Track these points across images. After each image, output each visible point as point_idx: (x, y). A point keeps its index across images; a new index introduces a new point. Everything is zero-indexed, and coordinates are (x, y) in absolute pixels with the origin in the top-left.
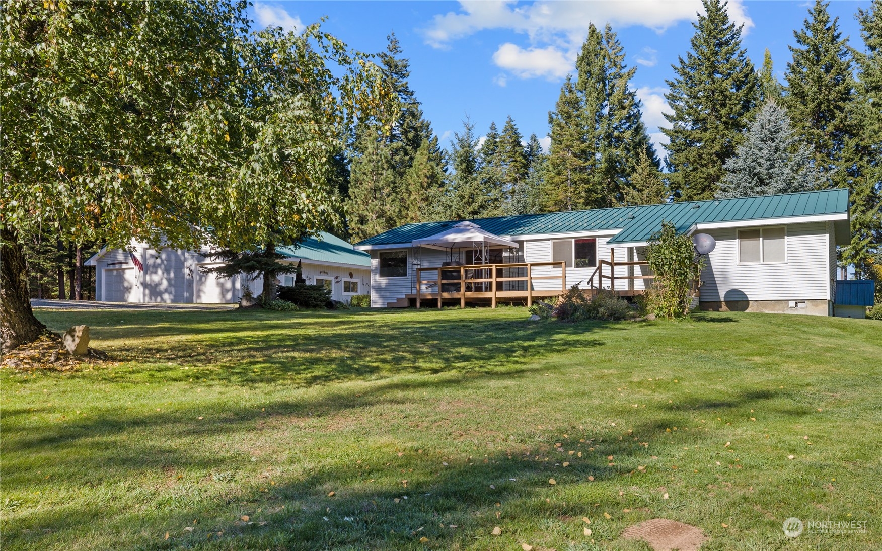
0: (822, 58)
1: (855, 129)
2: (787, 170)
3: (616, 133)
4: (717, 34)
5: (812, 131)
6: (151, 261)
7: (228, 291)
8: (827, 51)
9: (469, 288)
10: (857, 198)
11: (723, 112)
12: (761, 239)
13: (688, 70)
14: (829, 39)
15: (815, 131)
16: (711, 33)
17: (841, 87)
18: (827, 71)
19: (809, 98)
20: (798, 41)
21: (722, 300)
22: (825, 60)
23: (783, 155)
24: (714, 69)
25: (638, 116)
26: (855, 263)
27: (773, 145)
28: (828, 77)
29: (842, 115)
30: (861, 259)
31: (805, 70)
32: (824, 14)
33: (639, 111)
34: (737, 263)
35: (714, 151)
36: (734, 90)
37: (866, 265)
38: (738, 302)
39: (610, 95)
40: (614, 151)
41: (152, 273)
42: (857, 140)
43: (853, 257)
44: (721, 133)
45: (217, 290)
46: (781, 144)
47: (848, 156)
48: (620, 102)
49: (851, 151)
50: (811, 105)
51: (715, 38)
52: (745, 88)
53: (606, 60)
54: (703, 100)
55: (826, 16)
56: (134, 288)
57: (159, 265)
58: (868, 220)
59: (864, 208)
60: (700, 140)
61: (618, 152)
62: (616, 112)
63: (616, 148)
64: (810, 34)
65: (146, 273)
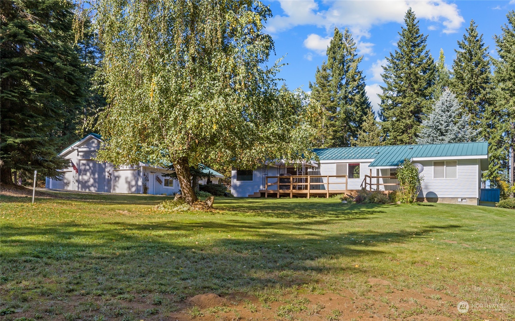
0: (473, 57)
1: (491, 101)
2: (455, 128)
3: (350, 96)
4: (413, 40)
5: (467, 101)
6: (83, 168)
7: (133, 186)
8: (476, 54)
9: (294, 188)
10: (492, 141)
11: (416, 86)
12: (445, 166)
13: (395, 60)
14: (478, 47)
15: (469, 101)
16: (409, 39)
17: (484, 76)
18: (476, 66)
19: (466, 81)
20: (460, 47)
21: (425, 197)
22: (475, 59)
23: (454, 119)
24: (410, 60)
25: (363, 86)
26: (490, 180)
27: (449, 114)
28: (477, 69)
29: (484, 92)
30: (494, 178)
31: (463, 64)
32: (475, 32)
33: (364, 83)
34: (433, 178)
35: (410, 110)
36: (422, 74)
37: (496, 181)
38: (432, 198)
39: (347, 71)
40: (349, 107)
41: (83, 174)
42: (493, 107)
43: (490, 176)
44: (414, 100)
45: (126, 186)
46: (453, 114)
47: (488, 116)
48: (353, 77)
49: (489, 113)
50: (467, 86)
51: (411, 42)
52: (428, 72)
53: (345, 50)
54: (404, 79)
55: (476, 33)
56: (71, 183)
57: (88, 170)
58: (498, 155)
59: (496, 147)
60: (402, 103)
61: (351, 108)
62: (351, 83)
63: (351, 105)
64: (467, 43)
65: (79, 175)
